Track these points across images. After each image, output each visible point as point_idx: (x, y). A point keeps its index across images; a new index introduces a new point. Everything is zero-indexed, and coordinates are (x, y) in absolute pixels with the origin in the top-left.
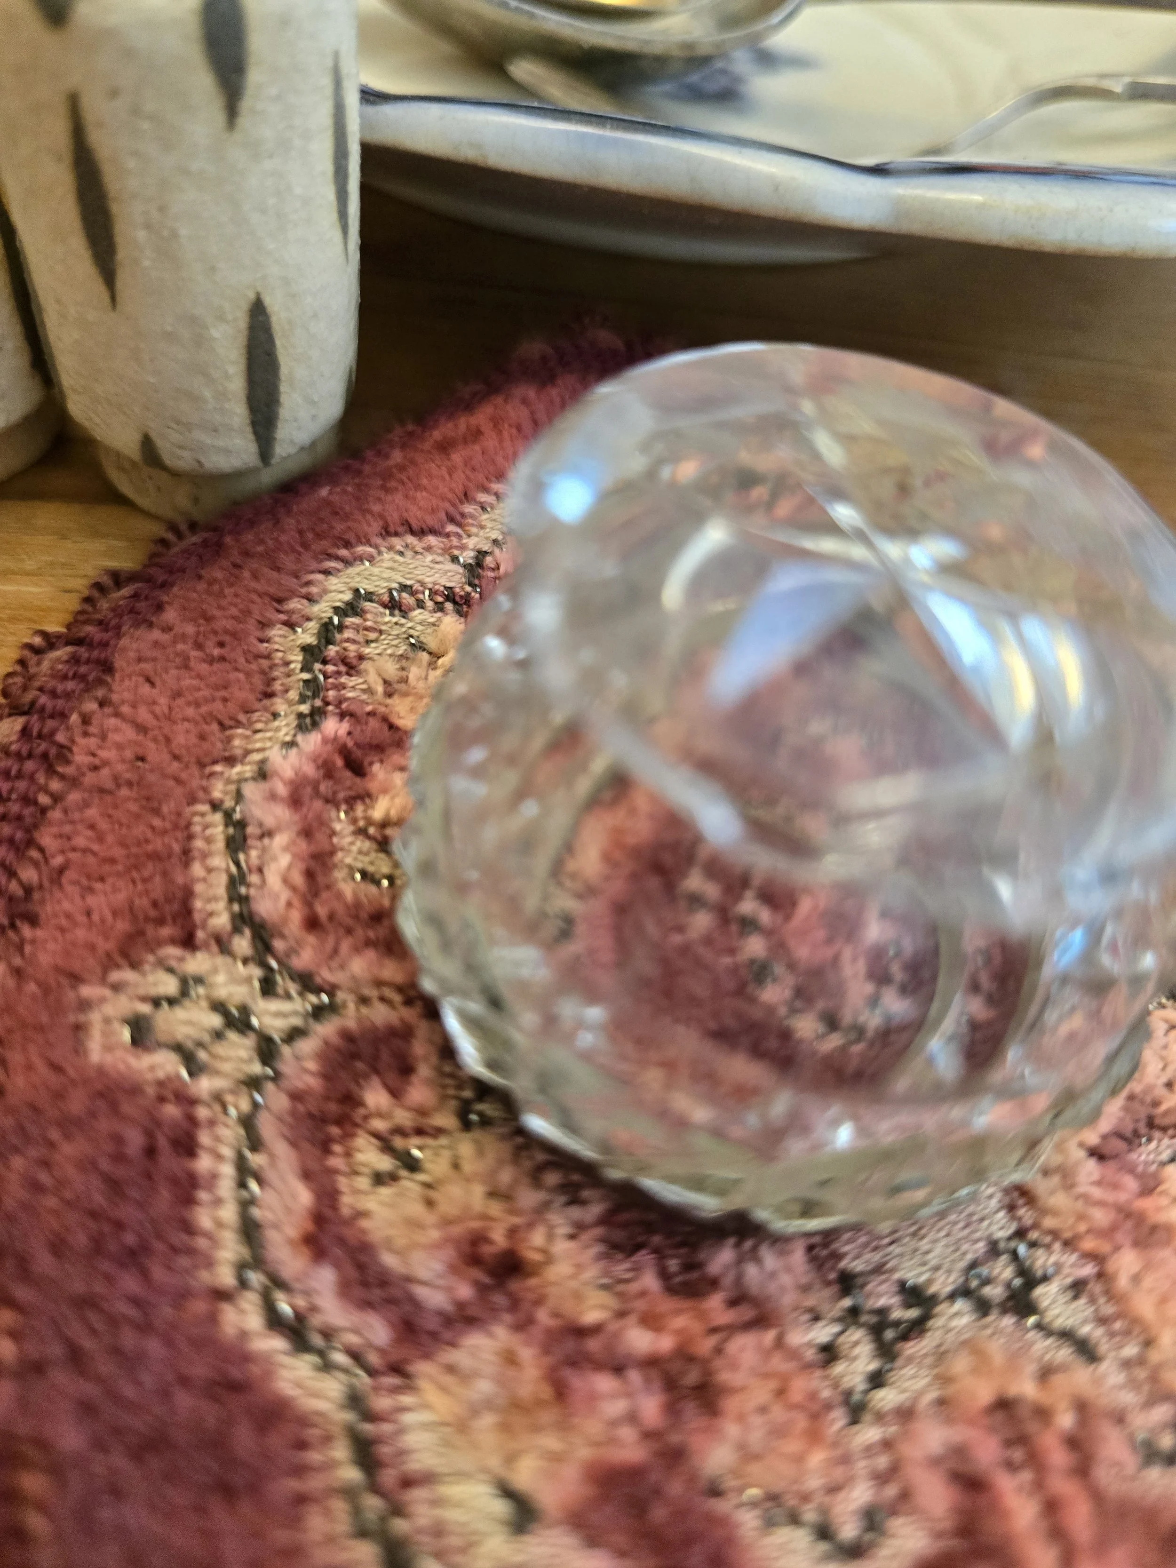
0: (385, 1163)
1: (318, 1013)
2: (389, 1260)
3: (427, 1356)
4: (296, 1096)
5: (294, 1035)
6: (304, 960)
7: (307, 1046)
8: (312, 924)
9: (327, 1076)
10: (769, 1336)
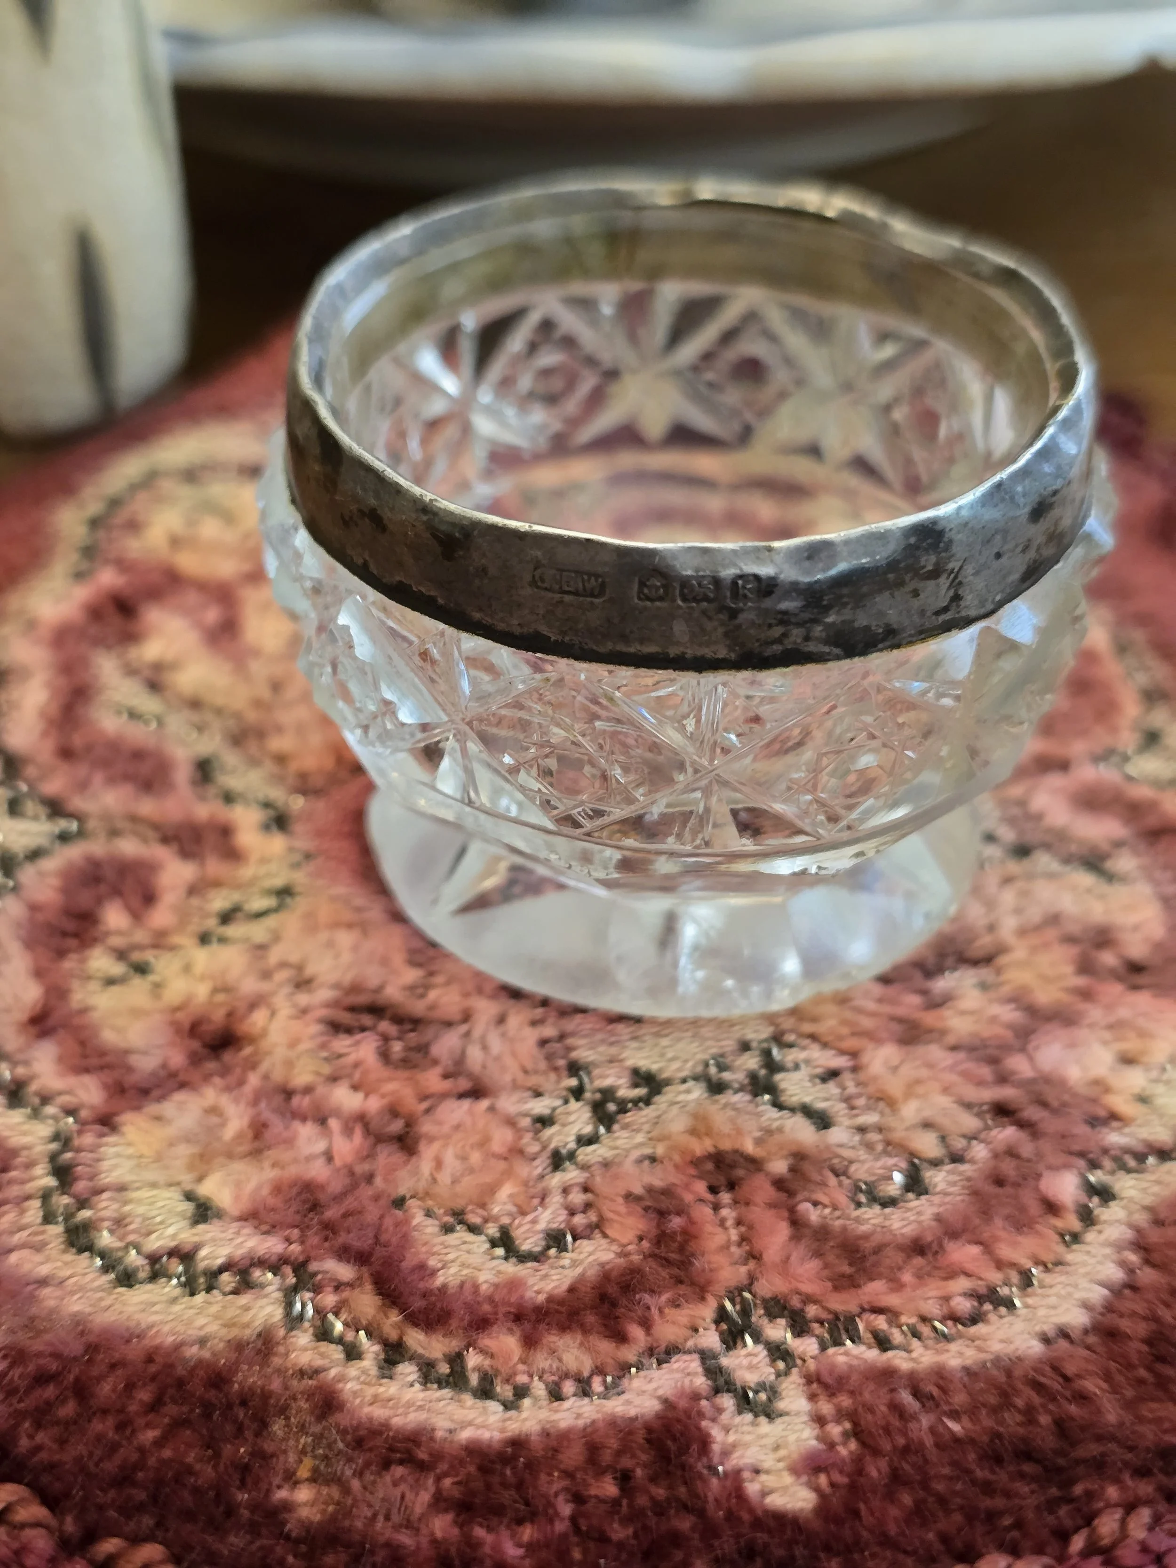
0: (117, 969)
1: (64, 838)
2: (109, 1037)
3: (137, 1108)
4: (34, 908)
5: (35, 855)
6: (53, 787)
7: (51, 864)
8: (66, 753)
9: (66, 890)
10: (484, 1104)
